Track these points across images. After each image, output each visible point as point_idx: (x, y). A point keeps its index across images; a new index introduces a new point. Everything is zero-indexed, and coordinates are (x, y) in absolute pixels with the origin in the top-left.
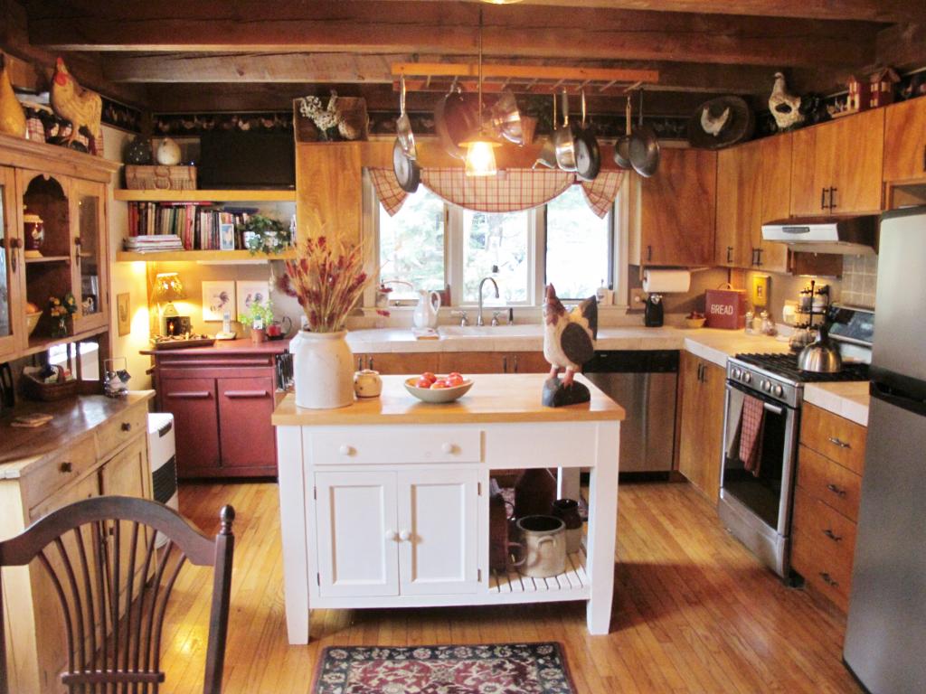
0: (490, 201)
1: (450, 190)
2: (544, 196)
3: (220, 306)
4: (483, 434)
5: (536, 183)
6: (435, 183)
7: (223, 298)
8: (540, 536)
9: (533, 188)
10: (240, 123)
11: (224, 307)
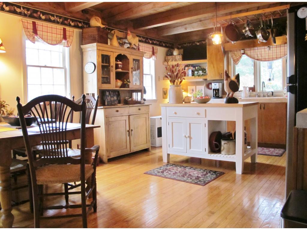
0: (266, 58)
1: (253, 55)
2: (285, 54)
3: (192, 93)
4: (206, 110)
5: (282, 51)
6: (249, 54)
7: (193, 90)
8: (224, 142)
9: (281, 52)
10: (197, 43)
11: (193, 93)
